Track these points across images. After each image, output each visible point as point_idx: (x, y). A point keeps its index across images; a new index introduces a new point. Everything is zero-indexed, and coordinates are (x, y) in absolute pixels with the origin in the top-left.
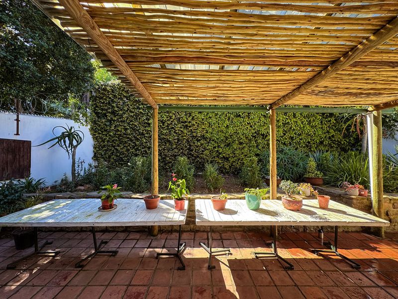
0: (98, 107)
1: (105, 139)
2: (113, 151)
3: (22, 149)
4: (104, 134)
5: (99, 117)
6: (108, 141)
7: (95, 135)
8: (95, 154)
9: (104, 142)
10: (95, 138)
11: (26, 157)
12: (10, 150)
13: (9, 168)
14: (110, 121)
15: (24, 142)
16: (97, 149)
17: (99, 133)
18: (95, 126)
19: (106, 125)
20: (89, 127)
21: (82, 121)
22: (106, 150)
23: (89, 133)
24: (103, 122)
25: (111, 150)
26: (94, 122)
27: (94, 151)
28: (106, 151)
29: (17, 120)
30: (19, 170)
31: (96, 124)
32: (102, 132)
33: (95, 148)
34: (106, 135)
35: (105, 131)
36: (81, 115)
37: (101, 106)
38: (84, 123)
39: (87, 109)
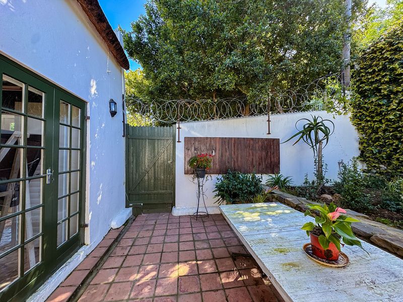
0: (364, 83)
1: (378, 128)
2: (397, 146)
3: (272, 147)
4: (376, 121)
5: (365, 97)
6: (385, 131)
7: (361, 124)
8: (362, 152)
9: (377, 133)
10: (361, 129)
11: (275, 154)
12: (263, 147)
13: (263, 163)
14: (387, 97)
15: (274, 140)
16: (365, 145)
17: (367, 121)
18: (360, 112)
19: (379, 105)
20: (350, 114)
21: (338, 109)
22: (382, 146)
23: (351, 123)
24: (372, 102)
25: (392, 145)
26: (358, 107)
27: (360, 149)
28: (382, 148)
29: (269, 121)
30: (271, 166)
31: (362, 108)
32: (372, 117)
33: (361, 143)
34: (380, 121)
35: (378, 115)
36: (337, 102)
37: (369, 79)
38: (341, 111)
39: (346, 92)
